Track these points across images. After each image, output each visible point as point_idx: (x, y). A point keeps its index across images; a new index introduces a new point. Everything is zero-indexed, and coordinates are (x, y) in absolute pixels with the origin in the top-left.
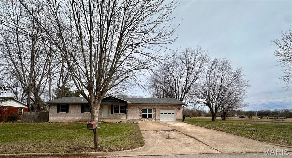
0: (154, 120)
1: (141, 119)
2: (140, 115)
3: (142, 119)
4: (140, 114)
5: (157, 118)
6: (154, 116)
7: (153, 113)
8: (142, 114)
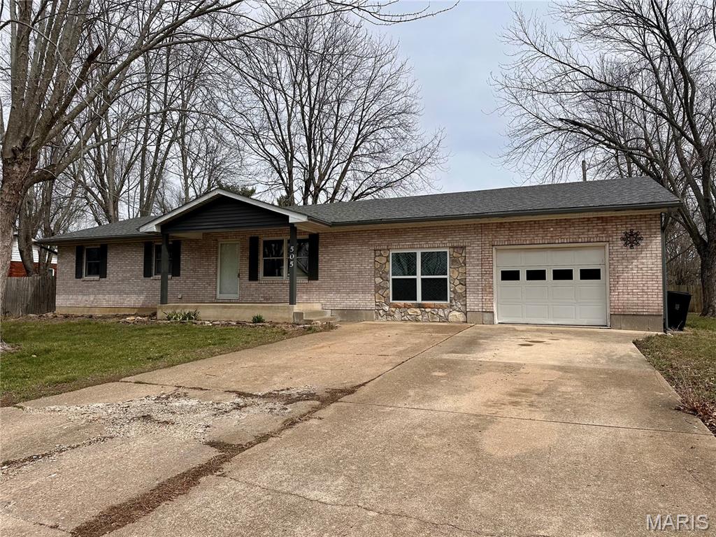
0: (456, 316)
1: (387, 308)
2: (378, 288)
3: (390, 305)
4: (378, 280)
5: (473, 302)
6: (459, 289)
7: (451, 275)
8: (391, 277)
